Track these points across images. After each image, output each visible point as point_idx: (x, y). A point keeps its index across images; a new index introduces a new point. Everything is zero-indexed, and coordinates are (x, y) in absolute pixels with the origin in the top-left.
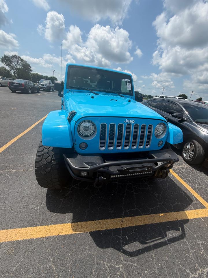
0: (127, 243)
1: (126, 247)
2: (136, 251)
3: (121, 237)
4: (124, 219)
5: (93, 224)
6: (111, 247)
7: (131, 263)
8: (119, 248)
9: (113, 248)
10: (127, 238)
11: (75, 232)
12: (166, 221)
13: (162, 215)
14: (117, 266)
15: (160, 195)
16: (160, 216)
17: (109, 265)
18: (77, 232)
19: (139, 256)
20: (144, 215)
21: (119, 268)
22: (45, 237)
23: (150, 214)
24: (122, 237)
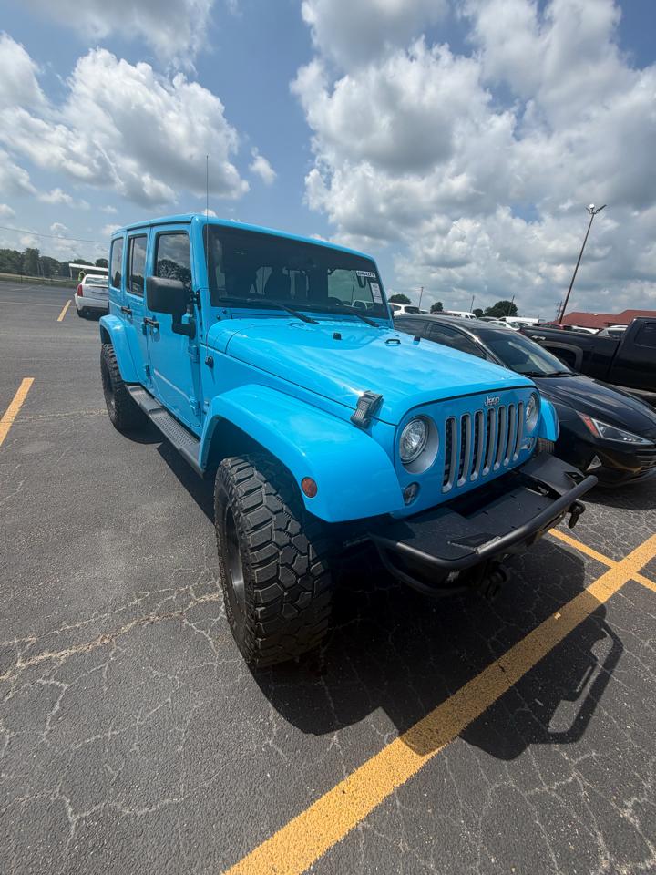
0: (547, 715)
1: (553, 726)
2: (575, 724)
3: (526, 709)
4: (504, 660)
5: (450, 710)
6: (528, 744)
7: (586, 756)
8: (545, 737)
9: (533, 743)
10: (539, 702)
11: (428, 756)
12: (574, 627)
13: (558, 615)
14: (570, 780)
15: (524, 571)
16: (557, 620)
17: (554, 788)
18: (433, 754)
19: (587, 730)
20: (530, 632)
21: (575, 781)
22: (363, 817)
23: (538, 624)
24: (530, 707)
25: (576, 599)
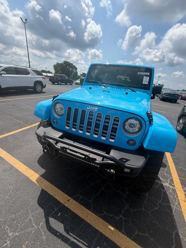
0: (55, 217)
1: (51, 220)
2: (54, 230)
3: (56, 209)
4: (72, 200)
5: (49, 186)
6: (43, 209)
7: (43, 233)
8: (47, 216)
9: (44, 211)
10: (59, 214)
11: (36, 182)
13: (112, 229)
14: (34, 225)
15: (131, 210)
16: (108, 228)
17: (31, 218)
18: (37, 183)
19: (53, 235)
20: (92, 212)
21: (34, 227)
22: (23, 173)
23: (100, 216)
24: (57, 210)
25: (134, 243)
